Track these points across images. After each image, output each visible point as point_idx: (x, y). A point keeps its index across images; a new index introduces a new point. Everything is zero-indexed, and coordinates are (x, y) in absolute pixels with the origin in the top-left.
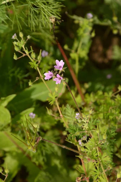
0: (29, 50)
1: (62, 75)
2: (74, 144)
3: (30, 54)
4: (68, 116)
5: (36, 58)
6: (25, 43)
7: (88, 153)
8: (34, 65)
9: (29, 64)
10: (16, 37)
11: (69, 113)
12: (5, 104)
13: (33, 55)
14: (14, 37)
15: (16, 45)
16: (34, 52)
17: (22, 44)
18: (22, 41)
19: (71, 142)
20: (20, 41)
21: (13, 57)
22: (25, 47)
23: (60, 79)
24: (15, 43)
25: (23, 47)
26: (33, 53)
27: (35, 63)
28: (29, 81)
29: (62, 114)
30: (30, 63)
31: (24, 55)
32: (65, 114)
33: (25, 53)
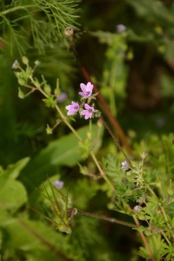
0: (40, 81)
1: (93, 105)
2: (128, 213)
3: (42, 87)
4: (112, 172)
5: (52, 93)
6: (33, 71)
7: (150, 221)
8: (50, 103)
9: (43, 102)
10: (18, 64)
11: (113, 167)
12: (15, 174)
13: (48, 89)
14: (15, 65)
15: (20, 77)
16: (48, 83)
17: (28, 74)
18: (27, 69)
19: (123, 212)
20: (25, 70)
21: (18, 94)
22: (33, 77)
23: (90, 111)
24: (18, 74)
25: (31, 77)
26: (46, 85)
27: (51, 100)
28: (46, 127)
29: (104, 171)
30: (44, 100)
31: (34, 89)
32: (107, 171)
33: (35, 87)
